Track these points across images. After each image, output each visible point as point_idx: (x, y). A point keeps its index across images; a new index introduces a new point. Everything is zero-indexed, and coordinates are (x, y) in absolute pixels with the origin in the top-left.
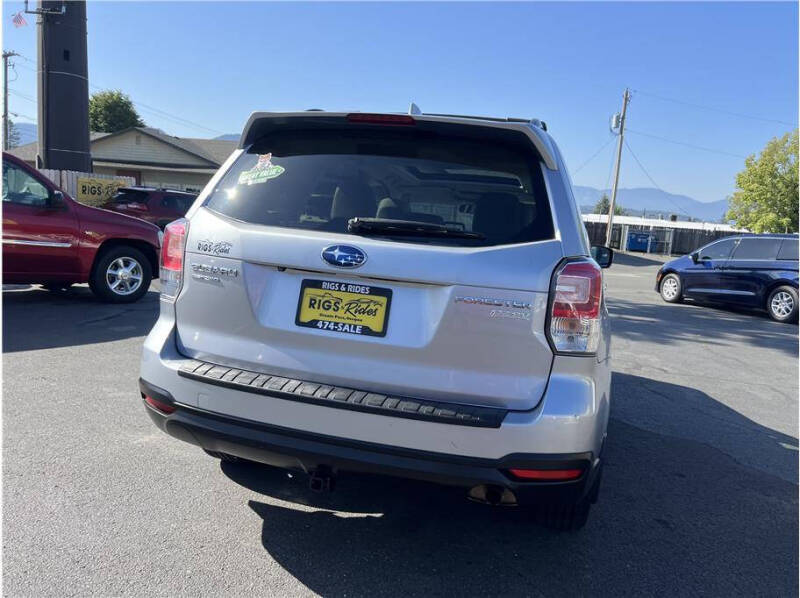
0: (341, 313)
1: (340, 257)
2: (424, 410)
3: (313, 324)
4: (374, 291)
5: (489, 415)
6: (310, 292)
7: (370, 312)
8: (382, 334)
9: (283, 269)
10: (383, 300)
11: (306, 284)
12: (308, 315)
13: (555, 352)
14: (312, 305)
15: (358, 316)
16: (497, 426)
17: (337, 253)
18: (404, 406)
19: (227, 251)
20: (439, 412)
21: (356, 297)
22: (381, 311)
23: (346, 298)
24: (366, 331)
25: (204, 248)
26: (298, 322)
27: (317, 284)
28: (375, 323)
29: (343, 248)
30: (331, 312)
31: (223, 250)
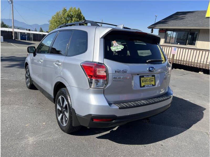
0: (148, 82)
1: (152, 70)
3: (144, 86)
6: (142, 79)
7: (153, 81)
8: (155, 85)
10: (154, 77)
11: (140, 77)
12: (143, 84)
14: (143, 82)
15: (151, 82)
19: (126, 72)
21: (150, 78)
22: (154, 80)
23: (148, 78)
24: (153, 85)
26: (141, 87)
27: (143, 77)
30: (146, 83)
31: (124, 72)
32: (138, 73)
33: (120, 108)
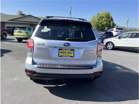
0: (66, 54)
2: (82, 68)
3: (62, 56)
4: (71, 50)
6: (60, 51)
8: (74, 57)
10: (73, 51)
11: (59, 49)
12: (60, 55)
14: (61, 53)
15: (69, 54)
18: (79, 67)
19: (44, 45)
20: (84, 68)
21: (68, 51)
22: (73, 53)
24: (71, 56)
26: (59, 56)
27: (61, 49)
29: (67, 43)
30: (64, 54)
31: (43, 44)
32: (55, 46)
33: (38, 67)
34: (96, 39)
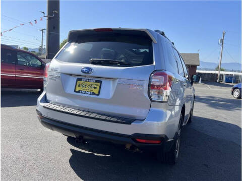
0: (87, 88)
2: (108, 118)
3: (79, 92)
4: (96, 81)
5: (128, 120)
6: (79, 81)
7: (95, 88)
8: (98, 95)
9: (71, 75)
10: (99, 84)
12: (78, 89)
13: (152, 101)
14: (79, 86)
15: (92, 89)
16: (130, 124)
17: (85, 69)
18: (102, 117)
19: (57, 70)
20: (112, 119)
21: (91, 83)
22: (98, 87)
23: (89, 83)
24: (94, 94)
25: (52, 70)
26: (75, 91)
28: (96, 91)
29: (87, 68)
30: (84, 88)
33: (44, 107)
34: (152, 63)
